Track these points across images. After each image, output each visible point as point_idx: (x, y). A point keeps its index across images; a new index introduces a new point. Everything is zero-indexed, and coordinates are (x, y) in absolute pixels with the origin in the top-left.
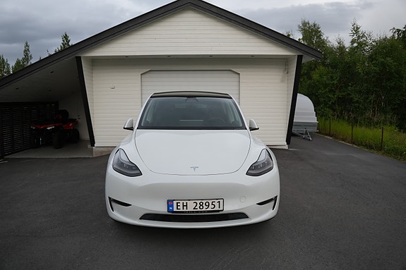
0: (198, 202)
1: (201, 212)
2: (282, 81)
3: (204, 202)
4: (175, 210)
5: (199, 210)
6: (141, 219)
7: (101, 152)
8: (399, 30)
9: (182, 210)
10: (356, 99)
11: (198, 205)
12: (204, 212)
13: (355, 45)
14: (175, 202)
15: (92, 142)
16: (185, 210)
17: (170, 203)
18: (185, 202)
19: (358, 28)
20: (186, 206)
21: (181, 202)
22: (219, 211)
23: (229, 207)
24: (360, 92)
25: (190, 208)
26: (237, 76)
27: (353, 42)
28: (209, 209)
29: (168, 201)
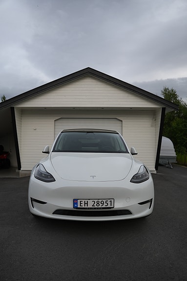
0: (96, 201)
1: (98, 208)
2: (152, 126)
3: (100, 201)
4: (79, 206)
5: (96, 207)
6: (53, 214)
7: (25, 174)
9: (83, 207)
11: (96, 203)
12: (100, 208)
14: (79, 201)
15: (19, 167)
16: (86, 207)
17: (75, 201)
18: (86, 201)
20: (87, 204)
21: (83, 201)
22: (111, 208)
23: (118, 205)
25: (90, 206)
26: (121, 122)
28: (104, 206)
29: (74, 200)
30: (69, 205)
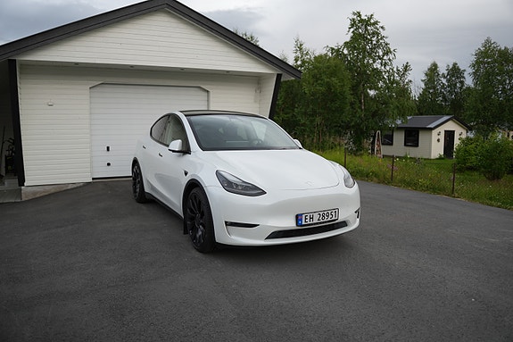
0: (321, 213)
3: (325, 213)
4: (303, 223)
5: (322, 221)
6: (266, 239)
8: (333, 49)
9: (309, 223)
10: (303, 121)
11: (321, 216)
12: (326, 222)
13: (299, 63)
14: (304, 216)
15: (22, 181)
16: (311, 222)
17: (298, 218)
18: (311, 215)
19: (301, 45)
20: (312, 218)
21: (308, 215)
22: (335, 220)
23: (341, 219)
24: (305, 113)
25: (315, 221)
26: (206, 94)
27: (296, 60)
28: (329, 219)
29: (297, 216)
30: (290, 224)
